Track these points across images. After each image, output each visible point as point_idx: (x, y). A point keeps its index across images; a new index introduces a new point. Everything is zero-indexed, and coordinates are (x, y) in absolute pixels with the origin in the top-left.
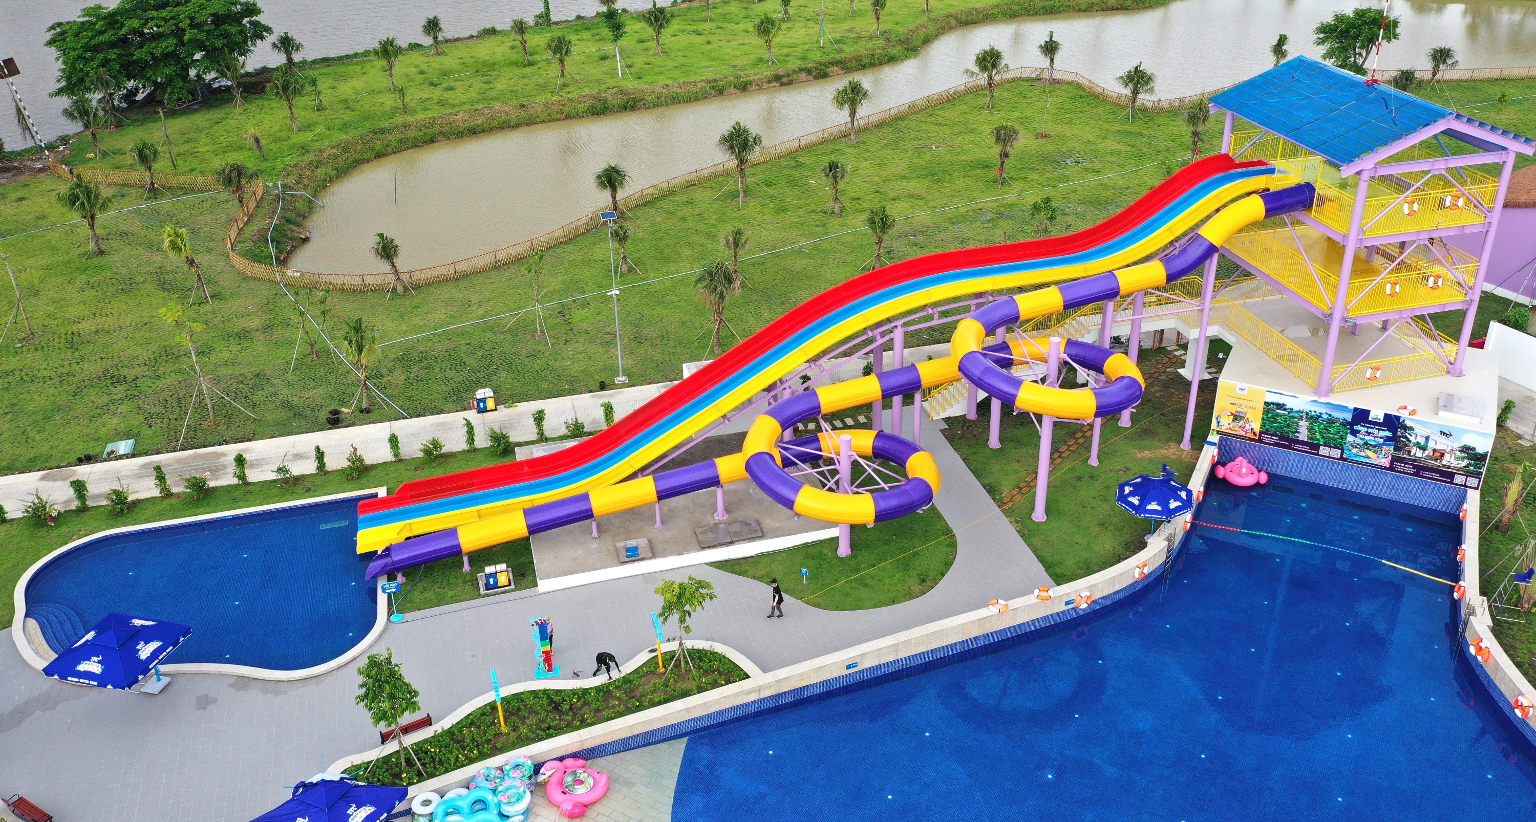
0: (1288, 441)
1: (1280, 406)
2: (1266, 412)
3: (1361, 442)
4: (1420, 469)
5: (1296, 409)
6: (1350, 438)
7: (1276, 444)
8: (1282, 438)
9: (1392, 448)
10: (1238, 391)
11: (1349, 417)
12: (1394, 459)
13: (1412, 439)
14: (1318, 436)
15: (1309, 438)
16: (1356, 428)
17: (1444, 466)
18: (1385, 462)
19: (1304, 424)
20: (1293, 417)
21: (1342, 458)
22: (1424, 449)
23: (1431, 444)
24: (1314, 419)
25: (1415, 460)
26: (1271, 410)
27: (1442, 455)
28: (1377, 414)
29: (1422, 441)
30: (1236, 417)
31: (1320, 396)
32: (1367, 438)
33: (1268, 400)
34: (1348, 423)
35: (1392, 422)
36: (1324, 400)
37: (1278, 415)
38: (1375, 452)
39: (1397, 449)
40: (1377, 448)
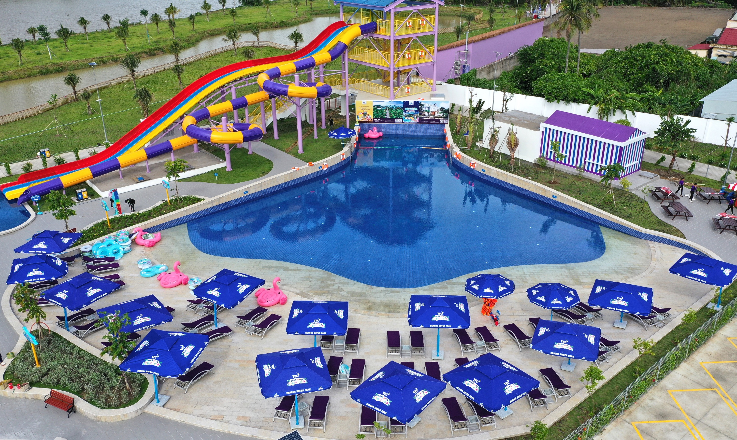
0: (384, 120)
1: (379, 106)
2: (374, 110)
3: (408, 114)
4: (429, 120)
5: (384, 106)
6: (404, 114)
7: (380, 122)
8: (381, 119)
9: (418, 114)
10: (363, 104)
11: (402, 105)
12: (420, 118)
13: (424, 109)
14: (393, 115)
15: (390, 117)
16: (405, 109)
17: (436, 117)
18: (417, 120)
19: (388, 111)
20: (384, 109)
21: (403, 122)
22: (428, 112)
23: (431, 110)
24: (391, 109)
25: (426, 117)
26: (376, 108)
27: (435, 113)
28: (411, 102)
29: (427, 109)
30: (364, 114)
31: (391, 99)
32: (410, 112)
33: (374, 105)
34: (402, 108)
35: (417, 104)
36: (393, 101)
37: (378, 110)
38: (413, 117)
39: (420, 114)
40: (413, 115)
